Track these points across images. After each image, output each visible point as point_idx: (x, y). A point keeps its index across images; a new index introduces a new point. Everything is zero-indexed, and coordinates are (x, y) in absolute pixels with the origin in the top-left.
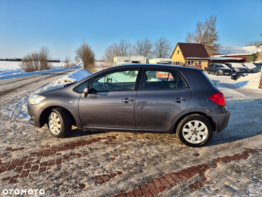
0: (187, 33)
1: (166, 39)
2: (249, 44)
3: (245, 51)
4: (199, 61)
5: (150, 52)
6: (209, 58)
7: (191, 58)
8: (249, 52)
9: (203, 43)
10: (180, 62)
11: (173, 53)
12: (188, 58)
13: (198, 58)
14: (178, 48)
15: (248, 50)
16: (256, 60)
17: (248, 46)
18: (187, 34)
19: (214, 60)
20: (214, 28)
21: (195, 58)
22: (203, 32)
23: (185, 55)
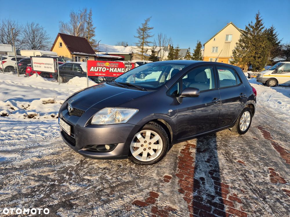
0: (60, 22)
1: (40, 26)
2: (117, 44)
3: (115, 50)
4: (86, 57)
5: (18, 40)
6: (95, 54)
7: (78, 53)
8: (119, 52)
9: (86, 38)
10: (65, 56)
11: (54, 45)
12: (74, 53)
13: (85, 54)
14: (60, 40)
15: (118, 49)
16: (132, 59)
17: (116, 45)
18: (60, 24)
19: (100, 57)
20: (91, 23)
21: (81, 53)
22: (78, 25)
23: (71, 49)
